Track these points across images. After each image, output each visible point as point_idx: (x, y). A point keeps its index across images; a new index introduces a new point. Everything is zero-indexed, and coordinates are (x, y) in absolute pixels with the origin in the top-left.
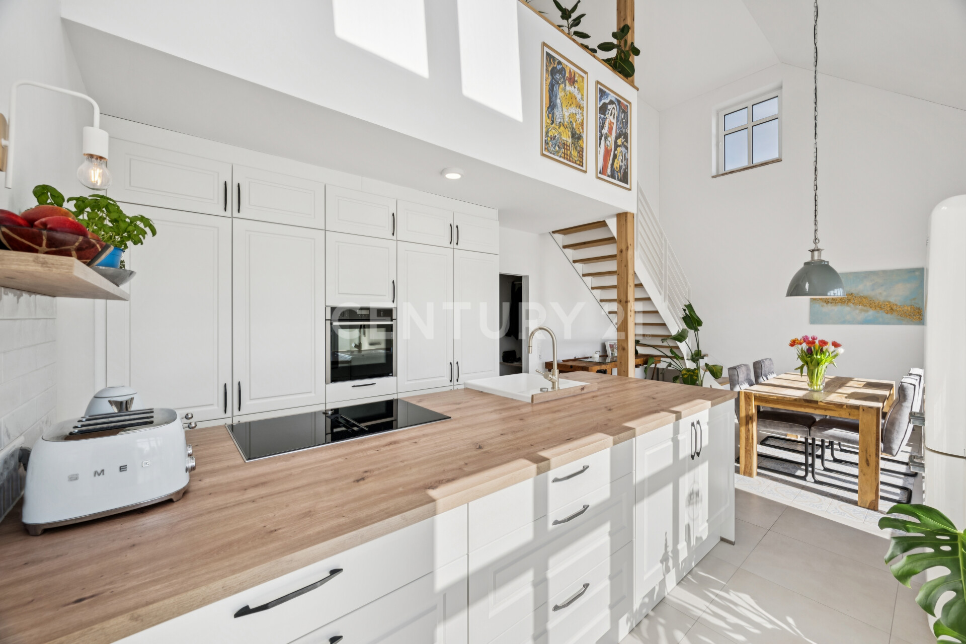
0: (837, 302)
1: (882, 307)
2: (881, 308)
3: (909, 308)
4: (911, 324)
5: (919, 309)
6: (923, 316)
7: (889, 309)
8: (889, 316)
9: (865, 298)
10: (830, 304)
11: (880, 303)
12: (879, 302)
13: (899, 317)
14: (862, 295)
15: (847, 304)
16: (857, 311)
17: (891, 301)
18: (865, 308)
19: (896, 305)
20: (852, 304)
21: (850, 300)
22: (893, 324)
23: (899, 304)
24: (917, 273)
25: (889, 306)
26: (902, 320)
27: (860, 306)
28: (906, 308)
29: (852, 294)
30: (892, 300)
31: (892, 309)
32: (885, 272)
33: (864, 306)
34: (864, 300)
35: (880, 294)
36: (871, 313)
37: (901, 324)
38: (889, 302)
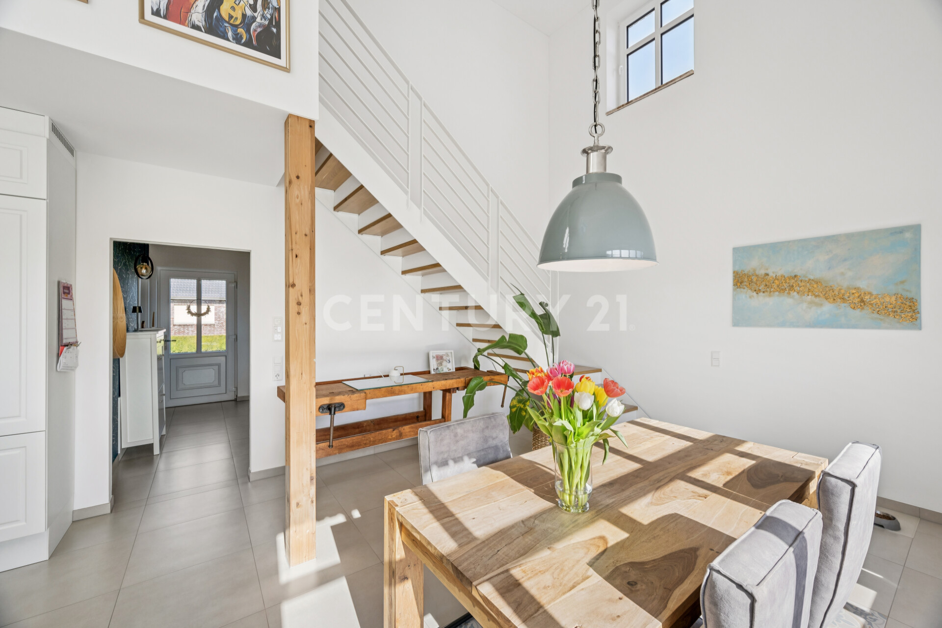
0: (772, 290)
1: (846, 297)
2: (843, 299)
3: (893, 298)
4: (897, 328)
5: (911, 300)
6: (919, 313)
7: (857, 300)
8: (858, 312)
9: (817, 282)
10: (761, 294)
11: (843, 292)
12: (840, 290)
13: (875, 315)
14: (812, 277)
15: (789, 293)
16: (805, 305)
17: (861, 287)
18: (817, 300)
19: (870, 294)
20: (795, 293)
21: (793, 286)
22: (865, 327)
23: (875, 293)
24: (908, 235)
25: (856, 295)
26: (881, 320)
27: (810, 297)
28: (887, 299)
29: (795, 276)
30: (863, 284)
31: (862, 301)
32: (849, 236)
33: (816, 296)
34: (815, 286)
35: (843, 274)
36: (828, 308)
37: (879, 328)
38: (857, 289)
